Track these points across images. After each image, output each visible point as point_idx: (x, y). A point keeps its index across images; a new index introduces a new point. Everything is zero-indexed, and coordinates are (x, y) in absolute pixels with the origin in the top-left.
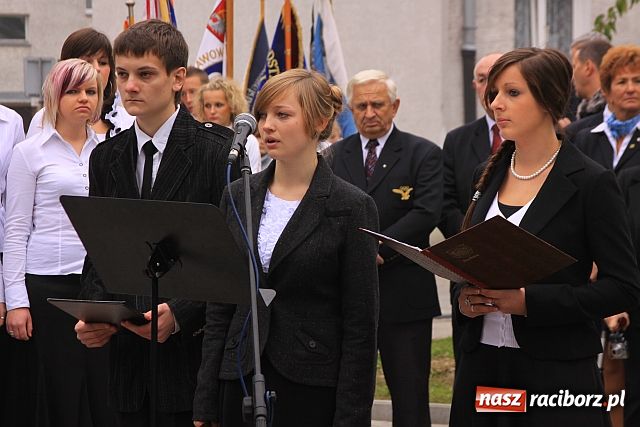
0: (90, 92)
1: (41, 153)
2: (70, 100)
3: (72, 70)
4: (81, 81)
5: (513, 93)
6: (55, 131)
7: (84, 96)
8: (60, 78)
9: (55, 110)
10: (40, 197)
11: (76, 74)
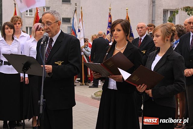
0: (42, 30)
1: (31, 44)
2: (38, 32)
3: (39, 25)
4: (41, 28)
5: (119, 30)
6: (34, 39)
7: (41, 31)
8: (36, 27)
9: (35, 34)
10: (31, 53)
11: (40, 26)
